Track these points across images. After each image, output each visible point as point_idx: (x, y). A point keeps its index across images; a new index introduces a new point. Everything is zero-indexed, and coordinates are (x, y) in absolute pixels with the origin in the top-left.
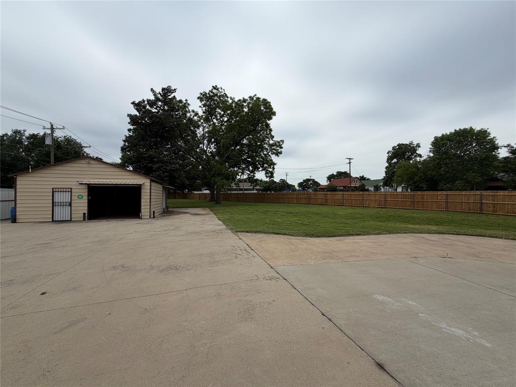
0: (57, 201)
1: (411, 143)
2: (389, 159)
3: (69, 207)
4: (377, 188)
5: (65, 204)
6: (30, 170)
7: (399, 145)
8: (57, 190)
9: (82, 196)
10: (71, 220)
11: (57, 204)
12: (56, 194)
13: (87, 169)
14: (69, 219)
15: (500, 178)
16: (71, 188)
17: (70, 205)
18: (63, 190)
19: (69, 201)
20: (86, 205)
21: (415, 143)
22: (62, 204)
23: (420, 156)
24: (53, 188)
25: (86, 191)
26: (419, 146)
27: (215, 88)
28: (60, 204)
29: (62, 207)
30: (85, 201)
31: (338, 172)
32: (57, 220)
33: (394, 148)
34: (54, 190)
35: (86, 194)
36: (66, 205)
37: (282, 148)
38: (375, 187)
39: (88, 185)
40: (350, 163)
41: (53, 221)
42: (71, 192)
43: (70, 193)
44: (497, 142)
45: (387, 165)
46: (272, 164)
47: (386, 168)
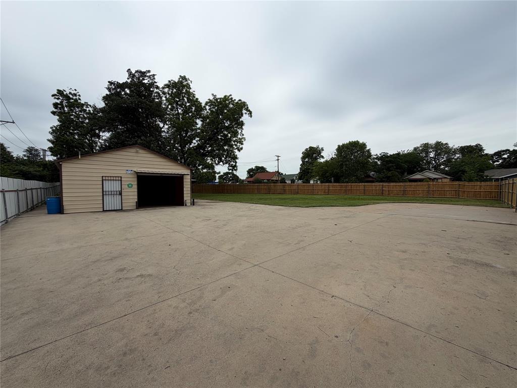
0: (107, 190)
1: (318, 147)
2: (303, 158)
3: (120, 197)
4: (293, 181)
5: (115, 193)
6: (80, 156)
7: (310, 147)
8: (107, 178)
9: (132, 185)
10: (122, 209)
11: (107, 193)
12: (106, 183)
13: (136, 158)
14: (120, 208)
15: (372, 176)
16: (121, 177)
17: (121, 194)
18: (112, 179)
19: (120, 190)
20: (136, 194)
21: (320, 147)
22: (112, 193)
23: (323, 157)
24: (102, 177)
25: (136, 179)
26: (323, 150)
27: (184, 78)
28: (110, 193)
29: (112, 196)
30: (135, 189)
31: (256, 167)
32: (108, 209)
33: (306, 150)
34: (104, 178)
35: (136, 183)
36: (117, 194)
37: (242, 144)
38: (291, 180)
39: (137, 173)
40: (278, 160)
41: (104, 211)
42: (121, 180)
43: (120, 182)
44: (371, 152)
45: (301, 162)
46: (235, 158)
47: (301, 165)
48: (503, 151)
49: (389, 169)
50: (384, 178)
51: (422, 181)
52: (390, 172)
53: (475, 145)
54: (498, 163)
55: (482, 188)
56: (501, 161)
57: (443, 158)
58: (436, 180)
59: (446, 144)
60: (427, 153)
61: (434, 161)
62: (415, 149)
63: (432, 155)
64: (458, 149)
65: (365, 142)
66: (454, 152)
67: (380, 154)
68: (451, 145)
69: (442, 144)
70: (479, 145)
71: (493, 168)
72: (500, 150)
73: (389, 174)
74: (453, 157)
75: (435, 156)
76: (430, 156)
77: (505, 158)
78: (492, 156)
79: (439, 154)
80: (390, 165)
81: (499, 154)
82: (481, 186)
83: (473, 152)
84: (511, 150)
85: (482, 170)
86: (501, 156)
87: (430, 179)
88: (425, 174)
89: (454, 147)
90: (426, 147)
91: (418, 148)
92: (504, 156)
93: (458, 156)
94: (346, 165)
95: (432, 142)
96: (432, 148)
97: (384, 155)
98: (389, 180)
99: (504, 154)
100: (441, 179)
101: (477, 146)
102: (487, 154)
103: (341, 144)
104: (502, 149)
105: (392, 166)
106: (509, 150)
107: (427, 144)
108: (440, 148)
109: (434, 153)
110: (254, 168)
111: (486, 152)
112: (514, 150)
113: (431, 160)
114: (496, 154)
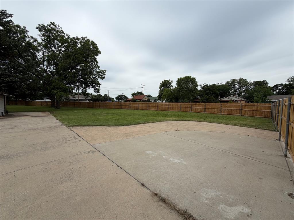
1: (169, 80)
2: (161, 87)
4: (155, 101)
7: (165, 80)
21: (171, 80)
23: (173, 86)
26: (172, 82)
27: (53, 24)
31: (137, 92)
33: (162, 82)
37: (105, 75)
38: (154, 100)
40: (143, 87)
44: (198, 83)
45: (159, 90)
46: (99, 84)
47: (159, 91)
48: (279, 85)
49: (207, 94)
50: (204, 100)
51: (228, 102)
52: (208, 96)
53: (262, 81)
54: (276, 92)
55: (258, 108)
56: (278, 91)
57: (243, 88)
58: (237, 102)
59: (246, 80)
60: (234, 85)
61: (239, 90)
62: (228, 83)
63: (237, 86)
64: (252, 83)
65: (194, 77)
66: (250, 85)
67: (203, 85)
68: (248, 81)
69: (244, 80)
70: (265, 80)
71: (273, 94)
72: (277, 84)
73: (208, 97)
74: (249, 88)
75: (239, 87)
76: (236, 87)
77: (280, 89)
78: (273, 87)
79: (241, 86)
80: (209, 91)
81: (276, 86)
82: (257, 107)
83: (261, 85)
84: (284, 84)
85: (265, 96)
86: (277, 88)
87: (233, 101)
88: (230, 97)
89: (250, 82)
90: (234, 81)
91: (229, 82)
92: (279, 88)
93: (253, 87)
94: (182, 91)
95: (237, 78)
96: (237, 82)
97: (206, 85)
98: (207, 101)
99: (279, 87)
100: (240, 101)
101: (264, 81)
102: (269, 86)
103: (180, 78)
104: (279, 83)
105: (210, 92)
106: (282, 84)
107: (235, 79)
108: (242, 82)
109: (238, 85)
110: (136, 93)
111: (269, 85)
112: (286, 84)
113: (237, 89)
114: (275, 86)
